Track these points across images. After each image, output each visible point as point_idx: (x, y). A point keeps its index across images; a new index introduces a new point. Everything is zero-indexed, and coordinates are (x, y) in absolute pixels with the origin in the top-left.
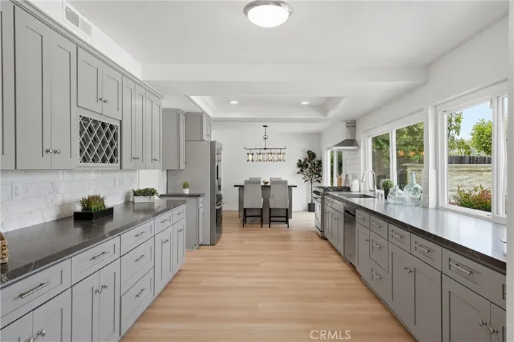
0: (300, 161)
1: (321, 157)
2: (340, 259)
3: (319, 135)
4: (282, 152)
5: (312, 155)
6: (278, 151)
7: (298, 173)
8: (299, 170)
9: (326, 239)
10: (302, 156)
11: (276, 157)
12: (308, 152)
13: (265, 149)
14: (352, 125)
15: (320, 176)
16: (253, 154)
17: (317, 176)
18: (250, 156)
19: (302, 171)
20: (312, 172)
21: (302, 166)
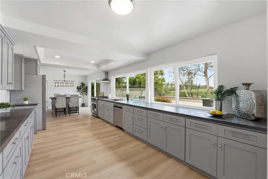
0: (78, 86)
1: (87, 85)
2: (110, 126)
3: (86, 77)
4: (73, 82)
5: (83, 84)
6: (71, 82)
7: (77, 91)
8: (77, 90)
11: (69, 85)
12: (82, 83)
13: (65, 81)
14: (107, 73)
15: (87, 92)
16: (58, 83)
17: (85, 92)
18: (57, 84)
19: (79, 90)
20: (83, 91)
21: (79, 88)
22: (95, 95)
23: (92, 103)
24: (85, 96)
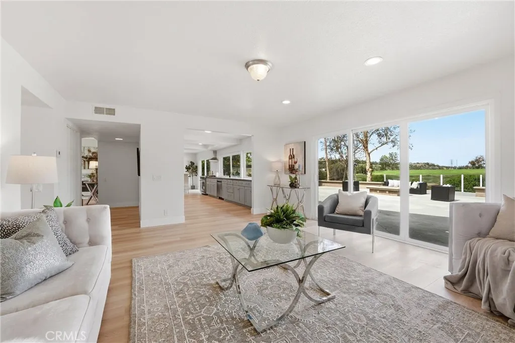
0: (187, 166)
1: (197, 164)
3: (195, 155)
5: (192, 163)
7: (186, 172)
8: (186, 170)
9: (207, 195)
10: (188, 164)
12: (191, 162)
14: (215, 152)
17: (195, 173)
19: (188, 171)
20: (192, 171)
21: (188, 168)
22: (206, 174)
23: (202, 181)
24: (194, 177)
